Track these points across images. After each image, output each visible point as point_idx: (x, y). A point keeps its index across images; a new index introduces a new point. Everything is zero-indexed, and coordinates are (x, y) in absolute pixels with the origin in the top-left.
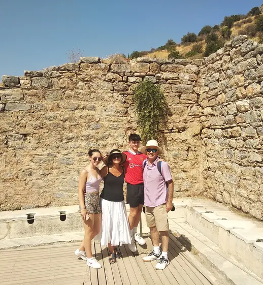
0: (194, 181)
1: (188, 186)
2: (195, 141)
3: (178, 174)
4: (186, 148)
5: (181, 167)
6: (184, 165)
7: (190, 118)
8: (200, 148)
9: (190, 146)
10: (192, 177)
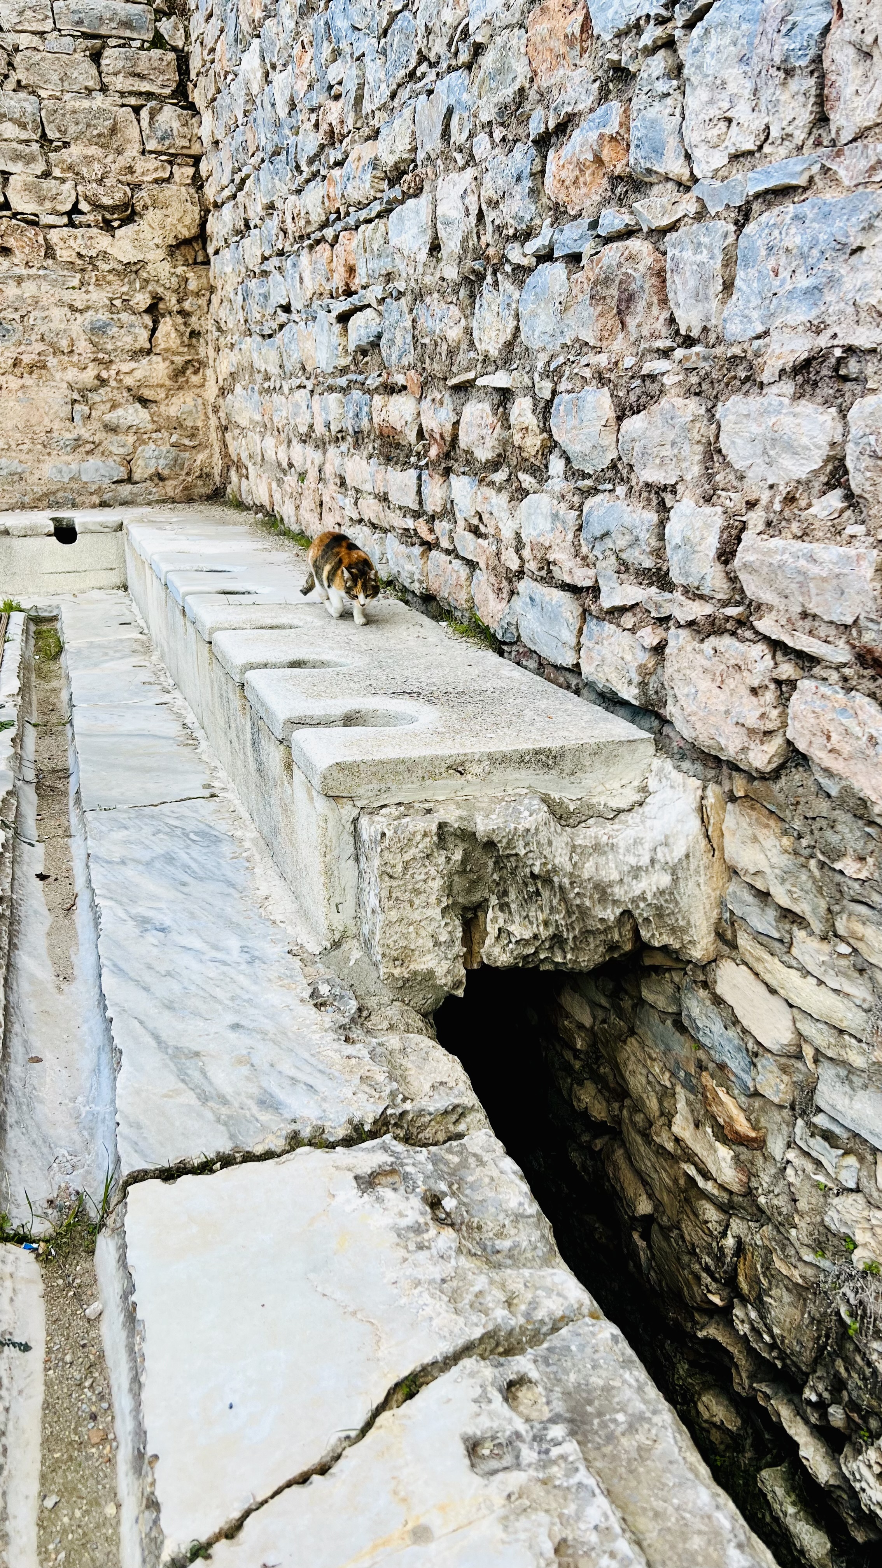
0: (187, 442)
1: (162, 462)
2: (180, 270)
3: (120, 412)
4: (142, 300)
5: (129, 381)
6: (138, 374)
7: (152, 163)
8: (203, 302)
9: (160, 290)
10: (177, 425)
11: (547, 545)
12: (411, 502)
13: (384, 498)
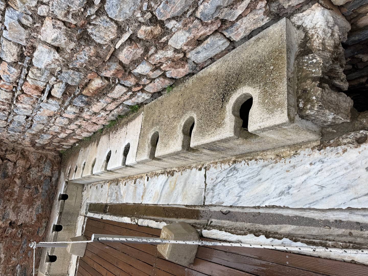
0: (44, 160)
1: (48, 168)
5: (22, 171)
6: (21, 168)
8: (4, 145)
10: (39, 161)
11: (193, 37)
12: (125, 90)
13: (114, 100)
